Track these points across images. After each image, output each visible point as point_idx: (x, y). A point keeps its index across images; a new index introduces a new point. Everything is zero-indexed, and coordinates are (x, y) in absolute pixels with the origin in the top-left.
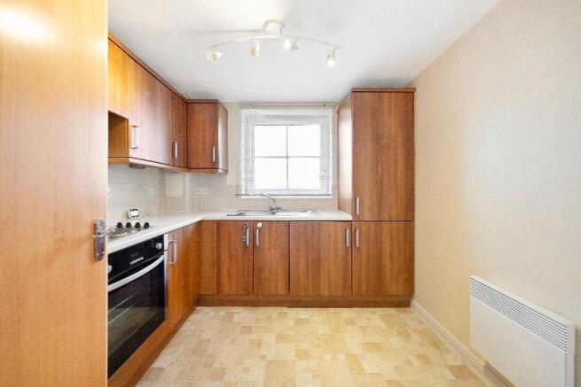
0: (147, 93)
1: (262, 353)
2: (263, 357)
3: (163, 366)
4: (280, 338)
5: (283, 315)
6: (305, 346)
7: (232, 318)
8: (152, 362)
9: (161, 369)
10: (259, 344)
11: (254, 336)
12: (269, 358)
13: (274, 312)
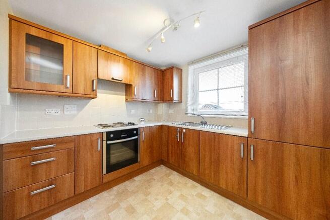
0: (141, 73)
1: (168, 197)
2: (167, 199)
3: (136, 180)
4: (182, 197)
5: (193, 187)
6: (191, 209)
7: (170, 175)
8: (135, 177)
9: (135, 180)
10: (171, 193)
11: (171, 188)
12: (168, 201)
13: (190, 182)
